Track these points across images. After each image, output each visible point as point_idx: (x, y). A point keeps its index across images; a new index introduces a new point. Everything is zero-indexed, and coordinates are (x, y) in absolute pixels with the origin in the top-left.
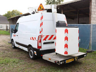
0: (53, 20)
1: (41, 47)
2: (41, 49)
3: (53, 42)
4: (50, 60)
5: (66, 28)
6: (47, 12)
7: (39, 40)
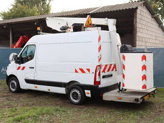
0: (111, 42)
1: (99, 83)
2: (100, 86)
3: (111, 76)
4: (121, 99)
5: (144, 54)
6: (102, 30)
7: (97, 73)
